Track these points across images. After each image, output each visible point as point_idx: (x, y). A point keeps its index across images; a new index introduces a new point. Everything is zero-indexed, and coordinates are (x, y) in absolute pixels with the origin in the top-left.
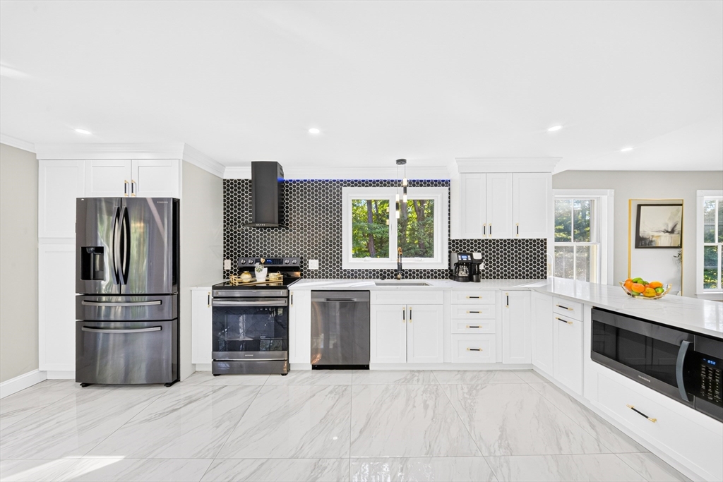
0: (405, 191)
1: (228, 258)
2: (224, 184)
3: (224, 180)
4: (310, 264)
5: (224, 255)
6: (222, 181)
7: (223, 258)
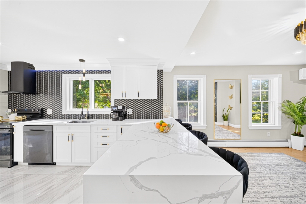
0: (84, 75)
1: (10, 108)
2: (9, 73)
3: (9, 71)
4: (48, 112)
5: (8, 107)
6: (8, 72)
7: (8, 108)
